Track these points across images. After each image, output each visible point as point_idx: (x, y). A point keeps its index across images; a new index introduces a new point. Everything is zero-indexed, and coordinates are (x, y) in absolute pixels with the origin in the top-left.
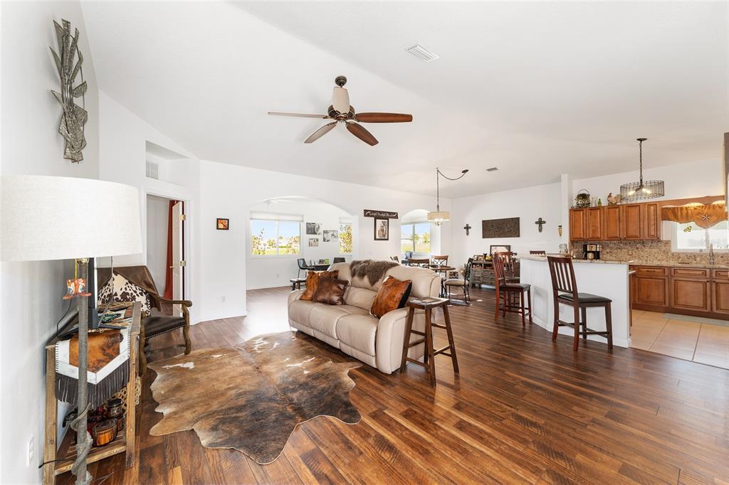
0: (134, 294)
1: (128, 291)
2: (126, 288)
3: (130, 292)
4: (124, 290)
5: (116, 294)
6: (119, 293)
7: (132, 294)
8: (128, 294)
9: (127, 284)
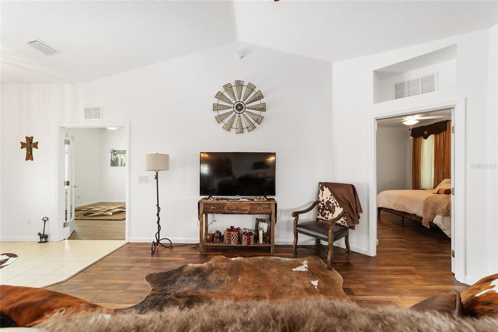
0: (335, 204)
1: (331, 201)
2: (330, 198)
3: (332, 202)
4: (328, 199)
5: (323, 201)
6: (326, 200)
7: (333, 204)
8: (331, 203)
9: (331, 195)
